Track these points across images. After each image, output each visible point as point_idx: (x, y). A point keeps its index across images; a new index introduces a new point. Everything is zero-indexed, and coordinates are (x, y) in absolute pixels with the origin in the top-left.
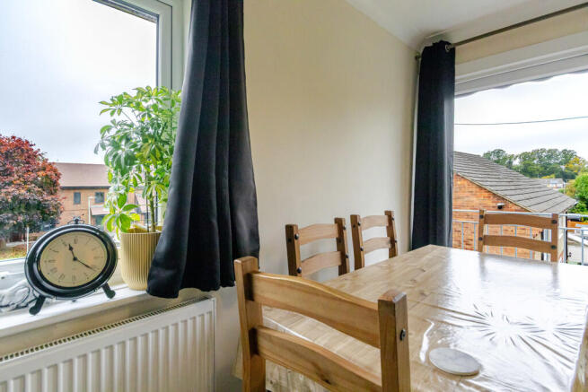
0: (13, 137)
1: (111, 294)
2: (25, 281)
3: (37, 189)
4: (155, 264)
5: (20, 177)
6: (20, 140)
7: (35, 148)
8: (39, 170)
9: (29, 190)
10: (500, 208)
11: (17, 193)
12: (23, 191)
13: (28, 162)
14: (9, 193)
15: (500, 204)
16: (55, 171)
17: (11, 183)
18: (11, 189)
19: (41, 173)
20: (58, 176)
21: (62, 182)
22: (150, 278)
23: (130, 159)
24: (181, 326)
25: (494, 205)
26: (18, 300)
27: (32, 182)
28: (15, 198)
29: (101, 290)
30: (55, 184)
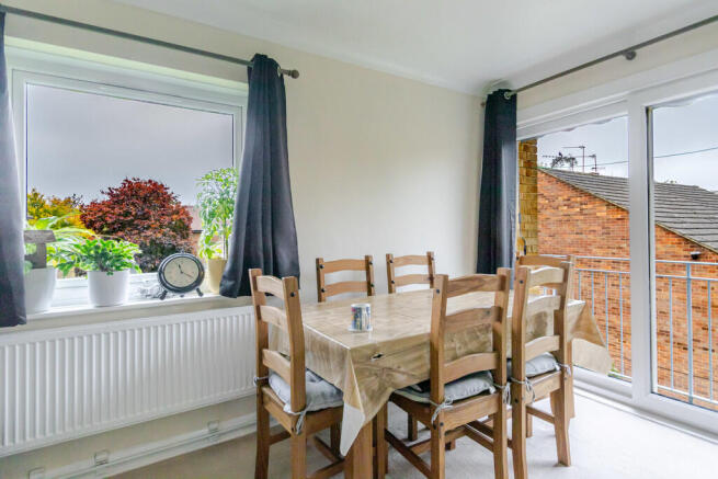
0: (150, 181)
1: (201, 294)
2: (158, 283)
3: (172, 233)
4: (224, 277)
5: (156, 220)
6: (155, 184)
7: (169, 192)
8: (173, 214)
9: (164, 235)
10: (695, 258)
11: (154, 237)
12: (159, 236)
13: (163, 206)
14: (146, 237)
15: (693, 253)
16: (187, 214)
17: (148, 227)
18: (149, 233)
19: (175, 216)
20: (190, 220)
21: (194, 226)
22: (221, 285)
23: (212, 214)
24: (240, 318)
25: (686, 253)
26: (154, 293)
27: (167, 226)
28: (153, 242)
29: (195, 291)
30: (187, 228)
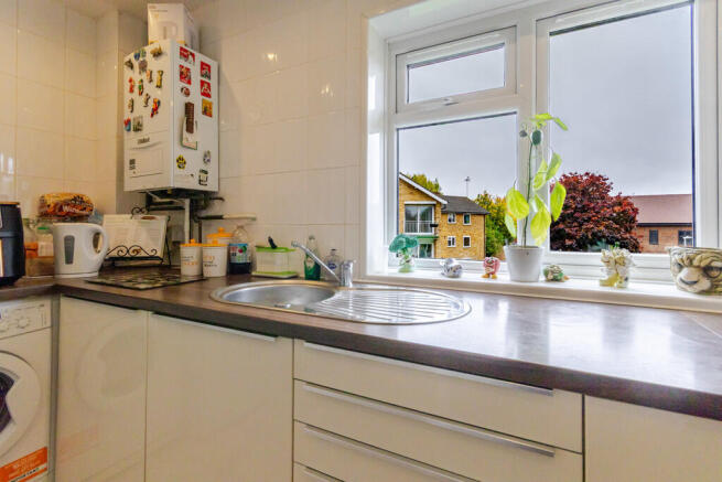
0: (587, 174)
3: (615, 226)
7: (608, 182)
8: (614, 205)
9: (606, 227)
11: (596, 230)
12: (601, 228)
16: (630, 204)
17: (590, 219)
18: (590, 225)
19: (616, 208)
20: (636, 211)
21: (640, 219)
27: (609, 219)
30: (633, 220)
